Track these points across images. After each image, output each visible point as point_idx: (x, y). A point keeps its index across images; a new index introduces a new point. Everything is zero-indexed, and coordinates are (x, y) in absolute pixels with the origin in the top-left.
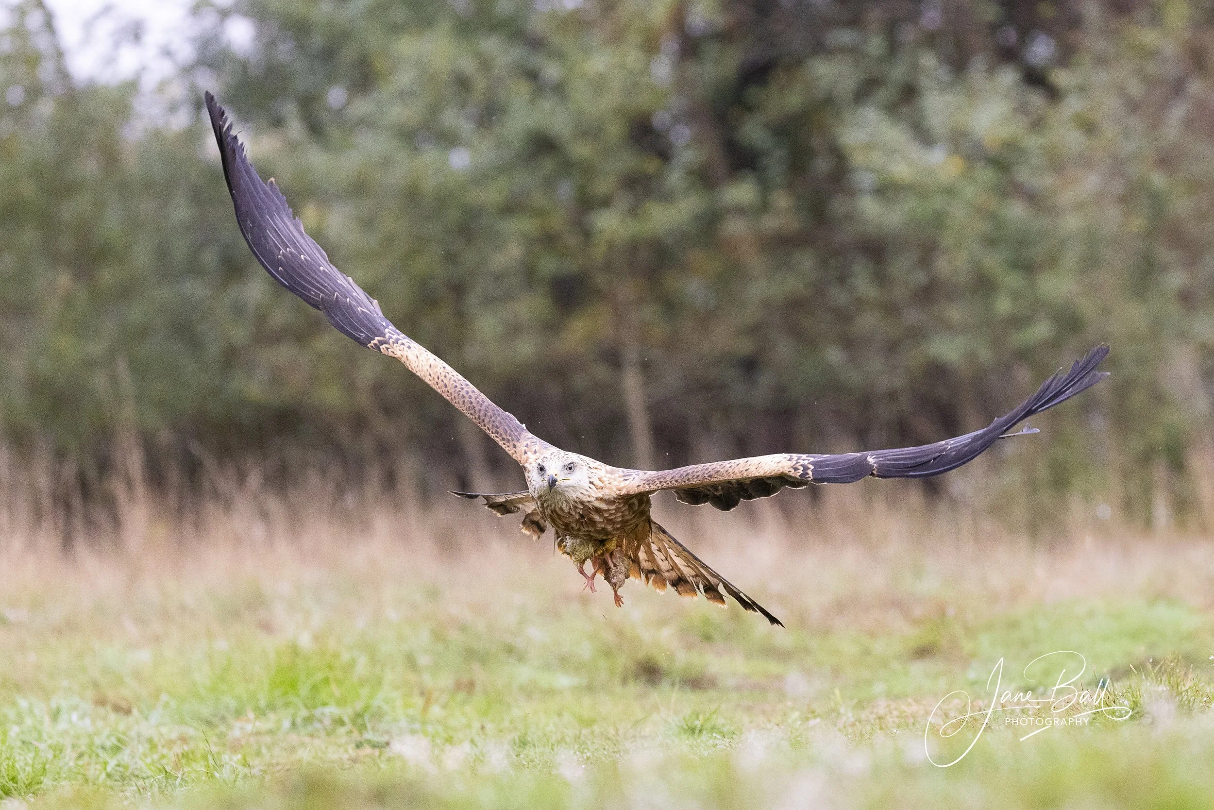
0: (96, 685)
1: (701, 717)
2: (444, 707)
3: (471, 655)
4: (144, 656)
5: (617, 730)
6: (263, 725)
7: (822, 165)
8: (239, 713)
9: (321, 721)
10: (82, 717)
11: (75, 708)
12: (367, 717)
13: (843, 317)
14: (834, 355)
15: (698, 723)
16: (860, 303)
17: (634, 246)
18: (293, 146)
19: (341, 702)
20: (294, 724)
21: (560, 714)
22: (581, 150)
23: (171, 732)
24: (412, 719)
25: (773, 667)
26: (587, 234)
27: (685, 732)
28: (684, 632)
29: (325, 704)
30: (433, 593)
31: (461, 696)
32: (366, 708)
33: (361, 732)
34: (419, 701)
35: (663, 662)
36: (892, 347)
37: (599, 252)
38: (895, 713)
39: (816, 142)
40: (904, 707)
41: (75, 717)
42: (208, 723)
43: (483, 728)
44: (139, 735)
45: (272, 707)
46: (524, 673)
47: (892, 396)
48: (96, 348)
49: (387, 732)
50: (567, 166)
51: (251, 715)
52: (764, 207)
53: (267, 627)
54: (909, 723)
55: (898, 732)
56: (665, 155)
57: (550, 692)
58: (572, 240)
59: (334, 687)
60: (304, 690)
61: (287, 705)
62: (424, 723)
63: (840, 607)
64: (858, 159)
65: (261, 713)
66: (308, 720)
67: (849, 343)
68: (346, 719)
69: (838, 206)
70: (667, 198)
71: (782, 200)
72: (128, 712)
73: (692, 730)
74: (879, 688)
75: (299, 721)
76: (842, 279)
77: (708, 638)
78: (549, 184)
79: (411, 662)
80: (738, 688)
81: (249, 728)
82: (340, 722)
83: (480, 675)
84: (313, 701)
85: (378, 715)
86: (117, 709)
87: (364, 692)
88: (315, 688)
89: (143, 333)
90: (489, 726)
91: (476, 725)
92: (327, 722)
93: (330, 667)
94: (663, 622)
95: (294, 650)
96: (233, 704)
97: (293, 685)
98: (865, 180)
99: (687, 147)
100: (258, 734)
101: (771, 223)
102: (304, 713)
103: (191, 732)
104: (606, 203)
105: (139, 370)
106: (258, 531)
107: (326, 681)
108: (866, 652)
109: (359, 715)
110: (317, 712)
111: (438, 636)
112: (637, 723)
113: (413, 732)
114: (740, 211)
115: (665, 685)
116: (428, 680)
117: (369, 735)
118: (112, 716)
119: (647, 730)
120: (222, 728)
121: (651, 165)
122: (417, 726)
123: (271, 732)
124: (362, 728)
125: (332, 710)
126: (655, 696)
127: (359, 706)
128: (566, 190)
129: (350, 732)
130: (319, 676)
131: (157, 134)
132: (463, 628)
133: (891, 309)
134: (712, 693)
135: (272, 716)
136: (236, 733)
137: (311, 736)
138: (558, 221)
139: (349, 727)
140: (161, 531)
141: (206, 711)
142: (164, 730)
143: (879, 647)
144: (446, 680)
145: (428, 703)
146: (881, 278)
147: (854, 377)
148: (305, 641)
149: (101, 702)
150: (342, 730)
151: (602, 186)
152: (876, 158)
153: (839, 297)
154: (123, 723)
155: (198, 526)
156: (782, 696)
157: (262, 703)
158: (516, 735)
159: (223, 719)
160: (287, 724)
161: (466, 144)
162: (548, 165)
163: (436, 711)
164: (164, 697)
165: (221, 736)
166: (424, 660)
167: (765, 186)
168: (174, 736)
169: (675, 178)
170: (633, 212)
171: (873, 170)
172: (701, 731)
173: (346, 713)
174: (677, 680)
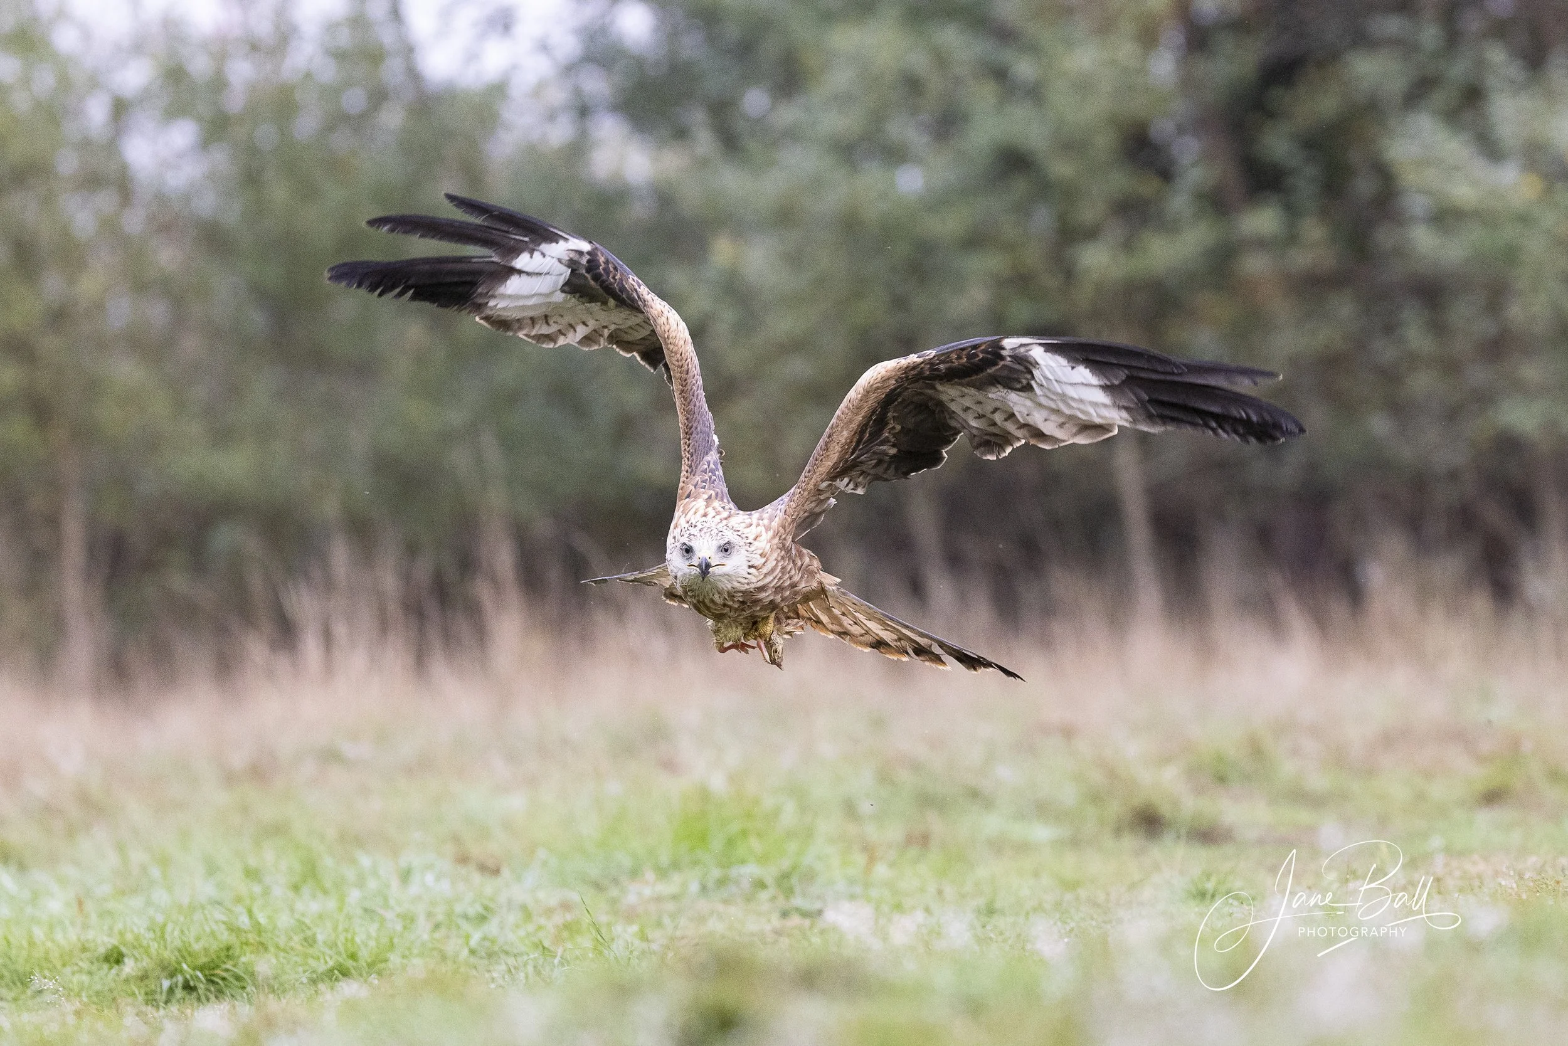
0: (456, 839)
1: (1214, 879)
2: (892, 865)
3: (927, 801)
4: (516, 803)
5: (1108, 894)
6: (666, 888)
7: (1364, 186)
8: (635, 873)
9: (737, 882)
10: (438, 879)
11: (429, 867)
12: (794, 880)
13: (1390, 376)
14: (1379, 425)
15: (1210, 886)
16: (1414, 360)
17: (1130, 288)
18: (703, 163)
19: (763, 859)
20: (704, 888)
21: (1036, 874)
22: (1061, 169)
23: (550, 897)
24: (852, 882)
25: (1304, 816)
26: (1069, 273)
27: (1194, 897)
28: (1193, 773)
29: (743, 862)
30: (878, 723)
31: (913, 852)
32: (795, 867)
33: (787, 898)
34: (860, 859)
35: (1165, 810)
36: (1452, 415)
37: (1084, 296)
38: (1457, 873)
39: (1355, 156)
40: (1468, 866)
41: (429, 878)
42: (598, 887)
43: (940, 892)
44: (510, 902)
45: (675, 865)
46: (992, 824)
47: (1453, 475)
48: (456, 417)
49: (819, 897)
50: (1044, 188)
51: (650, 875)
52: (1291, 238)
53: (670, 766)
54: (1471, 885)
55: (1460, 897)
56: (1166, 173)
57: (1023, 848)
58: (1050, 281)
59: (755, 843)
60: (717, 844)
61: (696, 863)
62: (867, 885)
63: (1389, 740)
64: (1409, 177)
65: (662, 873)
66: (722, 882)
67: (1398, 409)
68: (769, 881)
69: (1384, 237)
70: (1169, 227)
71: (1314, 230)
72: (496, 872)
73: (1202, 895)
74: (1436, 842)
75: (710, 884)
76: (1390, 329)
77: (1221, 779)
78: (1023, 210)
79: (850, 809)
80: (1261, 842)
81: (647, 892)
82: (761, 885)
83: (936, 824)
84: (728, 857)
85: (809, 876)
86: (483, 868)
87: (793, 846)
88: (730, 843)
89: (513, 398)
90: (949, 891)
91: (932, 889)
92: (746, 884)
93: (749, 816)
94: (1165, 760)
95: (704, 795)
96: (627, 862)
97: (703, 838)
98: (1416, 204)
99: (1194, 165)
100: (658, 899)
101: (1302, 259)
102: (716, 873)
103: (574, 897)
104: (1091, 234)
105: (510, 443)
106: (659, 645)
107: (744, 833)
108: (1420, 797)
109: (785, 876)
110: (734, 872)
111: (884, 777)
112: (1132, 886)
113: (852, 897)
114: (1261, 243)
115: (1168, 838)
116: (871, 831)
117: (798, 901)
118: (477, 878)
119: (1147, 893)
120: (614, 892)
121: (1147, 186)
122: (858, 890)
123: (675, 898)
124: (789, 892)
125: (750, 870)
126: (1153, 852)
127: (786, 864)
128: (1043, 219)
129: (773, 899)
130: (735, 827)
131: (531, 151)
132: (916, 767)
133: (1450, 367)
134: (1228, 849)
135: (677, 878)
136: (631, 898)
137: (726, 902)
138: (1034, 256)
139: (772, 891)
140: (538, 646)
141: (594, 872)
142: (541, 895)
143: (1438, 790)
144: (894, 832)
145: (872, 860)
146: (1439, 328)
147: (1405, 453)
148: (718, 783)
149: (463, 859)
150: (764, 895)
151: (1089, 212)
152: (1431, 177)
153: (1385, 352)
154: (489, 886)
155: (585, 639)
156: (1315, 852)
157: (664, 859)
158: (981, 901)
159: (615, 881)
160: (694, 887)
161: (919, 161)
162: (1020, 186)
163: (881, 871)
164: (542, 854)
165: (614, 902)
166: (865, 808)
167: (1292, 212)
168: (553, 902)
169: (1179, 202)
170: (1128, 246)
171: (1427, 193)
172: (1213, 896)
173: (769, 873)
174: (1183, 831)
